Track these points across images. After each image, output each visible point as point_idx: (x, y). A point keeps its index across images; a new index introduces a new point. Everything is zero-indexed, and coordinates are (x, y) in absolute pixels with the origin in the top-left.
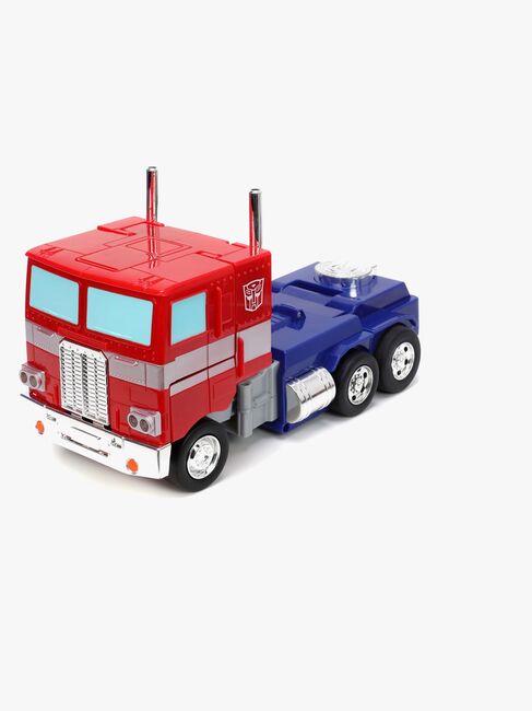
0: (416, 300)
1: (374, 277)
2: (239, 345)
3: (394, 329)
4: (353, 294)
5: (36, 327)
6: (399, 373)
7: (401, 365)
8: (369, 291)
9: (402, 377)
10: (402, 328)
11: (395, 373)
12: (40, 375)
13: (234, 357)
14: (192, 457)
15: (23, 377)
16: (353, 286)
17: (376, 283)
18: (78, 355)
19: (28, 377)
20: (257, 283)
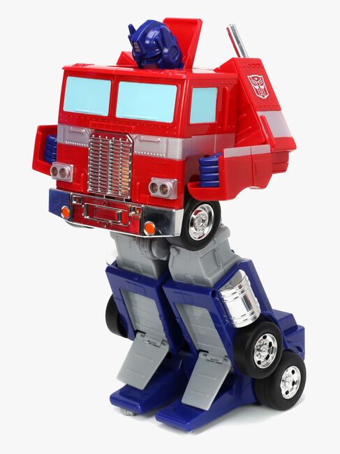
5: (67, 127)
6: (287, 393)
7: (289, 386)
9: (290, 396)
10: (290, 354)
11: (283, 392)
12: (69, 168)
15: (54, 171)
18: (106, 142)
19: (59, 170)
20: (259, 78)
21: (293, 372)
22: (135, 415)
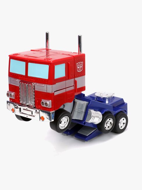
0: (127, 104)
1: (114, 97)
2: (75, 82)
3: (120, 113)
4: (107, 102)
5: (11, 78)
6: (121, 127)
7: (122, 125)
8: (112, 101)
9: (122, 128)
10: (122, 113)
11: (120, 127)
12: (13, 94)
13: (74, 86)
14: (61, 123)
15: (8, 95)
16: (107, 100)
17: (114, 99)
18: (25, 85)
19: (9, 95)
20: (81, 63)
21: (123, 120)
22: (67, 135)
